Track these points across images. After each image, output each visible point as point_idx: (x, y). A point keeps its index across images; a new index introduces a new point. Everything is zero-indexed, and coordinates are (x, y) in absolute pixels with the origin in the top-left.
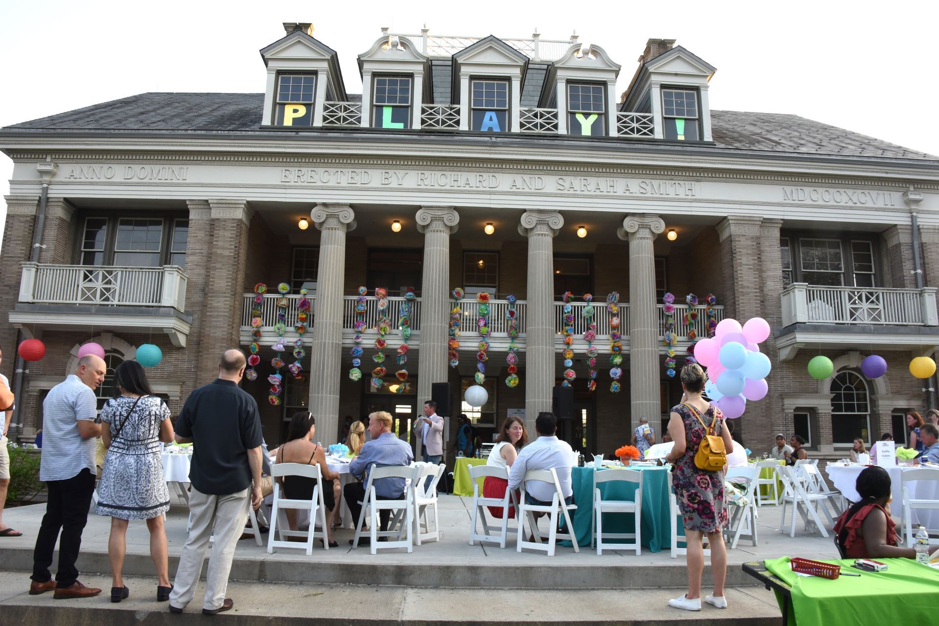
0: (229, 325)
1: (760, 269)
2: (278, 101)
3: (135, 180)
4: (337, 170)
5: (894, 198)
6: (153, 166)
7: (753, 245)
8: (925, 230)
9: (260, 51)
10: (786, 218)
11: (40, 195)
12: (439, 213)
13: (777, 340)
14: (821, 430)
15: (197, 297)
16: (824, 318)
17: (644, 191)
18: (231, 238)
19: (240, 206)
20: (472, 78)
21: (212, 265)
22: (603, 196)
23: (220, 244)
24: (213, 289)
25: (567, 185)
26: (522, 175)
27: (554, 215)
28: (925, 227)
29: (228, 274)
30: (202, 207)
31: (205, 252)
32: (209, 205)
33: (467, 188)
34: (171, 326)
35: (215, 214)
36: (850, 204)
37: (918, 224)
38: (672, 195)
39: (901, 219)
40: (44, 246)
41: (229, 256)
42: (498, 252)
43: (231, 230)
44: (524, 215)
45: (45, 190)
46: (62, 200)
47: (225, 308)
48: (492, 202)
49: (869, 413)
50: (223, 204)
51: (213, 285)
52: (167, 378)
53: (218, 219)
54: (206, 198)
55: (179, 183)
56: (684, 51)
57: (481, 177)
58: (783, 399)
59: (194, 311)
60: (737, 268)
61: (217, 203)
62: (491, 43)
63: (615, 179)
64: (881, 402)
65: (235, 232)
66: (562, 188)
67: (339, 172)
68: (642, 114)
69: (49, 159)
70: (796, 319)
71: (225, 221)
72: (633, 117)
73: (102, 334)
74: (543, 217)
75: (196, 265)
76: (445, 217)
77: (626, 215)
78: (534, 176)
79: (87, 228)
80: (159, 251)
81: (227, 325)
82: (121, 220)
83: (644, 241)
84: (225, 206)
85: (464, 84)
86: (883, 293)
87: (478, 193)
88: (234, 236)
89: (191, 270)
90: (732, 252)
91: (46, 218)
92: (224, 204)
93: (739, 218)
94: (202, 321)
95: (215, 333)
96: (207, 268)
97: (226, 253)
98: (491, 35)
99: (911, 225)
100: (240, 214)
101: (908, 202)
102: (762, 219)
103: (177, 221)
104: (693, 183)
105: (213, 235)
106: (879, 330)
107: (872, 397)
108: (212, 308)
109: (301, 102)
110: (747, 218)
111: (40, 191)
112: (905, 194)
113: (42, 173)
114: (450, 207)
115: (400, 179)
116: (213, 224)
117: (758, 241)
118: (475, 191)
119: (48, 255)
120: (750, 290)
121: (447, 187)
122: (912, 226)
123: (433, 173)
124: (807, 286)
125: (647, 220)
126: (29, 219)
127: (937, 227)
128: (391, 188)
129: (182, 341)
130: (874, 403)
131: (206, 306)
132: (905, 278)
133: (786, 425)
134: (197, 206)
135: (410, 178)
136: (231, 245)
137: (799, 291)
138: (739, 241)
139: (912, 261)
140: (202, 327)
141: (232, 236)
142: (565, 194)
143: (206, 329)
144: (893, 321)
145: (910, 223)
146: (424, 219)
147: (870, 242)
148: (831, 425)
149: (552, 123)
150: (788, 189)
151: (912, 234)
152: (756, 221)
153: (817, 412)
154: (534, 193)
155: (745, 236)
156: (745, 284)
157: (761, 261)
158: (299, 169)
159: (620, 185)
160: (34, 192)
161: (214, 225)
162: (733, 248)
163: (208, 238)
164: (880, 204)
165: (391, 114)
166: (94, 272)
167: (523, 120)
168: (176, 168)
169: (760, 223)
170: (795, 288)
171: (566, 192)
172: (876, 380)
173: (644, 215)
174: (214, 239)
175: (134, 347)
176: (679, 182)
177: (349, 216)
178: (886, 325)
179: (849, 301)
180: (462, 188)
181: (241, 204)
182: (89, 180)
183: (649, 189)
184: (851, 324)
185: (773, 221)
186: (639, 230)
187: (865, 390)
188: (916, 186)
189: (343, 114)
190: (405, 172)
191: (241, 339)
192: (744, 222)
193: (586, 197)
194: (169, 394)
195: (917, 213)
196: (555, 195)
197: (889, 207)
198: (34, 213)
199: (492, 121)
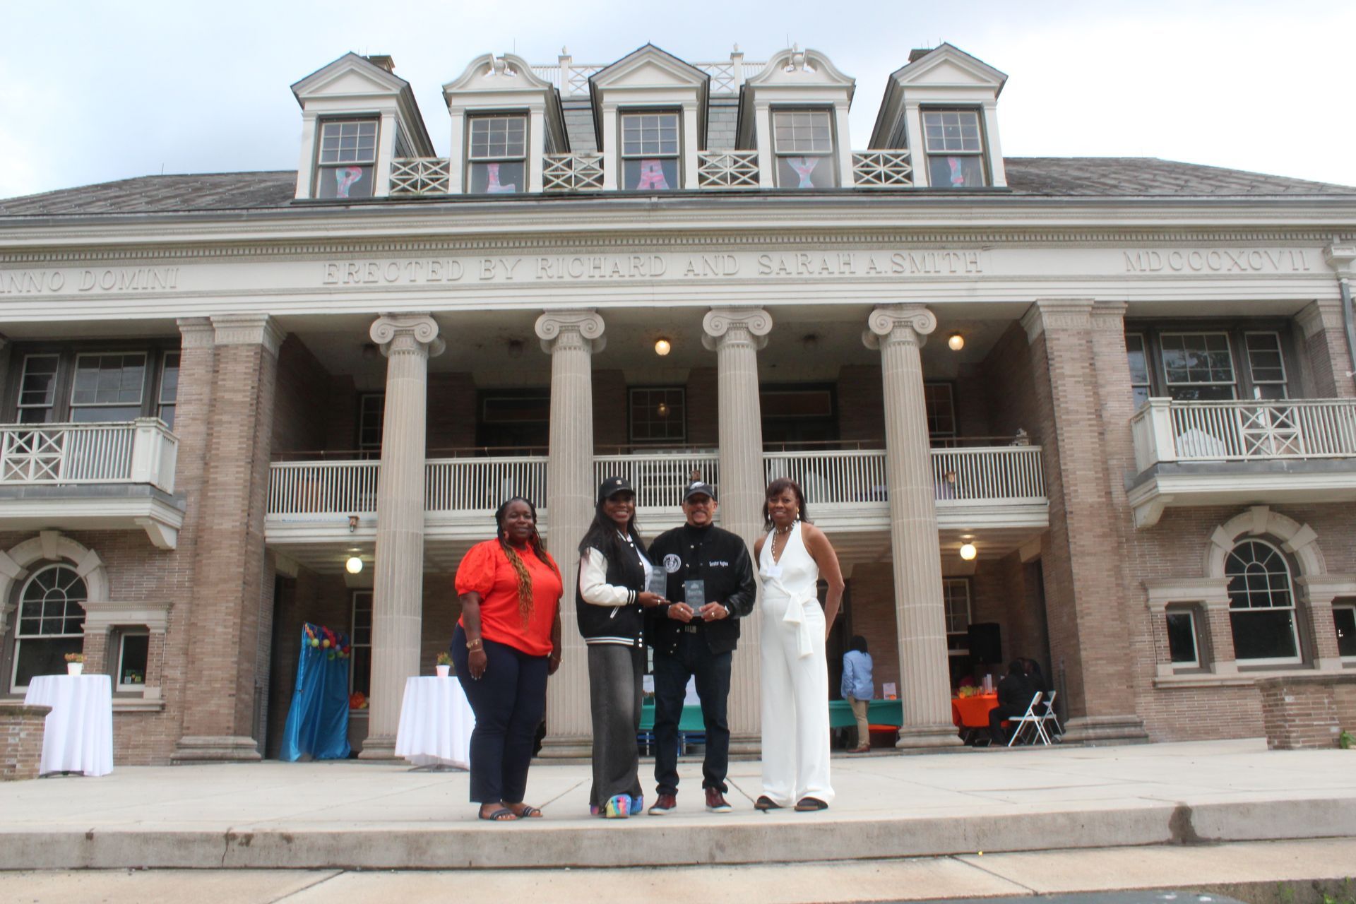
0: (243, 511)
1: (1093, 382)
2: (320, 162)
3: (97, 291)
4: (410, 260)
5: (1310, 259)
6: (124, 270)
7: (1080, 345)
9: (291, 87)
10: (1132, 299)
12: (573, 319)
13: (1129, 494)
14: (1214, 639)
15: (194, 469)
16: (1204, 452)
17: (899, 269)
18: (246, 373)
19: (260, 324)
20: (622, 111)
21: (216, 417)
22: (834, 279)
23: (229, 384)
24: (217, 455)
25: (775, 265)
26: (702, 254)
27: (756, 313)
29: (241, 431)
30: (202, 328)
31: (206, 398)
32: (211, 324)
33: (616, 278)
34: (146, 512)
35: (221, 337)
36: (1236, 271)
37: (1352, 296)
38: (945, 272)
39: (1324, 291)
41: (242, 402)
42: (684, 386)
43: (246, 362)
44: (708, 316)
47: (236, 484)
48: (656, 297)
49: (1293, 606)
50: (232, 321)
51: (218, 449)
52: (146, 598)
53: (226, 346)
54: (206, 314)
55: (164, 293)
56: (954, 51)
57: (637, 260)
58: (1146, 589)
59: (188, 492)
60: (1056, 382)
61: (223, 321)
62: (650, 54)
63: (851, 253)
64: (1312, 588)
65: (252, 365)
66: (767, 270)
67: (414, 264)
68: (892, 151)
70: (1156, 456)
71: (237, 347)
72: (881, 156)
73: (41, 533)
74: (738, 317)
75: (194, 419)
76: (583, 326)
77: (873, 307)
78: (721, 254)
79: (27, 371)
80: (140, 403)
81: (239, 512)
82: (81, 359)
83: (903, 347)
84: (237, 324)
85: (609, 120)
86: (1299, 409)
87: (633, 284)
88: (251, 371)
89: (185, 426)
90: (1047, 357)
93: (1055, 303)
94: (201, 506)
95: (222, 524)
96: (209, 423)
97: (239, 397)
98: (649, 44)
99: (1340, 300)
100: (258, 336)
101: (1333, 263)
102: (1092, 303)
103: (168, 356)
104: (978, 252)
105: (218, 371)
106: (1298, 467)
107: (1296, 579)
108: (216, 484)
109: (356, 162)
110: (1067, 303)
112: (1326, 251)
114: (589, 310)
115: (509, 269)
116: (218, 353)
117: (1088, 337)
118: (628, 282)
120: (1079, 417)
121: (584, 278)
122: (1342, 300)
123: (561, 258)
124: (1170, 402)
125: (906, 315)
128: (495, 285)
129: (169, 539)
130: (1299, 589)
131: (207, 482)
132: (1337, 384)
133: (1153, 633)
134: (193, 328)
135: (526, 268)
136: (245, 385)
137: (1159, 410)
138: (1058, 339)
139: (1346, 357)
140: (201, 516)
141: (247, 371)
142: (772, 279)
143: (207, 518)
144: (1319, 451)
145: (1338, 296)
146: (549, 330)
147: (1276, 334)
148: (1229, 629)
149: (750, 172)
150: (1133, 253)
151: (1343, 313)
152: (1083, 306)
153: (1205, 609)
154: (723, 280)
155: (1066, 330)
156: (1072, 406)
157: (1094, 370)
158: (351, 262)
159: (861, 262)
161: (219, 355)
162: (1049, 351)
163: (210, 375)
164: (1285, 268)
165: (497, 174)
166: (26, 434)
167: (702, 170)
168: (160, 271)
169: (1090, 309)
170: (1151, 406)
171: (773, 276)
172: (1301, 552)
173: (899, 306)
174: (220, 377)
175: (92, 551)
176: (955, 251)
177: (430, 332)
178: (1308, 459)
179: (1243, 425)
180: (607, 279)
181: (260, 320)
182: (24, 294)
183: (907, 264)
184: (1249, 460)
185: (1111, 305)
186: (895, 330)
187: (1284, 570)
188: (1343, 237)
189: (421, 176)
190: (517, 258)
191: (267, 533)
192: (1064, 309)
193: (806, 282)
194: (149, 624)
195: (1348, 278)
196: (756, 282)
197: (1301, 272)
199: (654, 174)
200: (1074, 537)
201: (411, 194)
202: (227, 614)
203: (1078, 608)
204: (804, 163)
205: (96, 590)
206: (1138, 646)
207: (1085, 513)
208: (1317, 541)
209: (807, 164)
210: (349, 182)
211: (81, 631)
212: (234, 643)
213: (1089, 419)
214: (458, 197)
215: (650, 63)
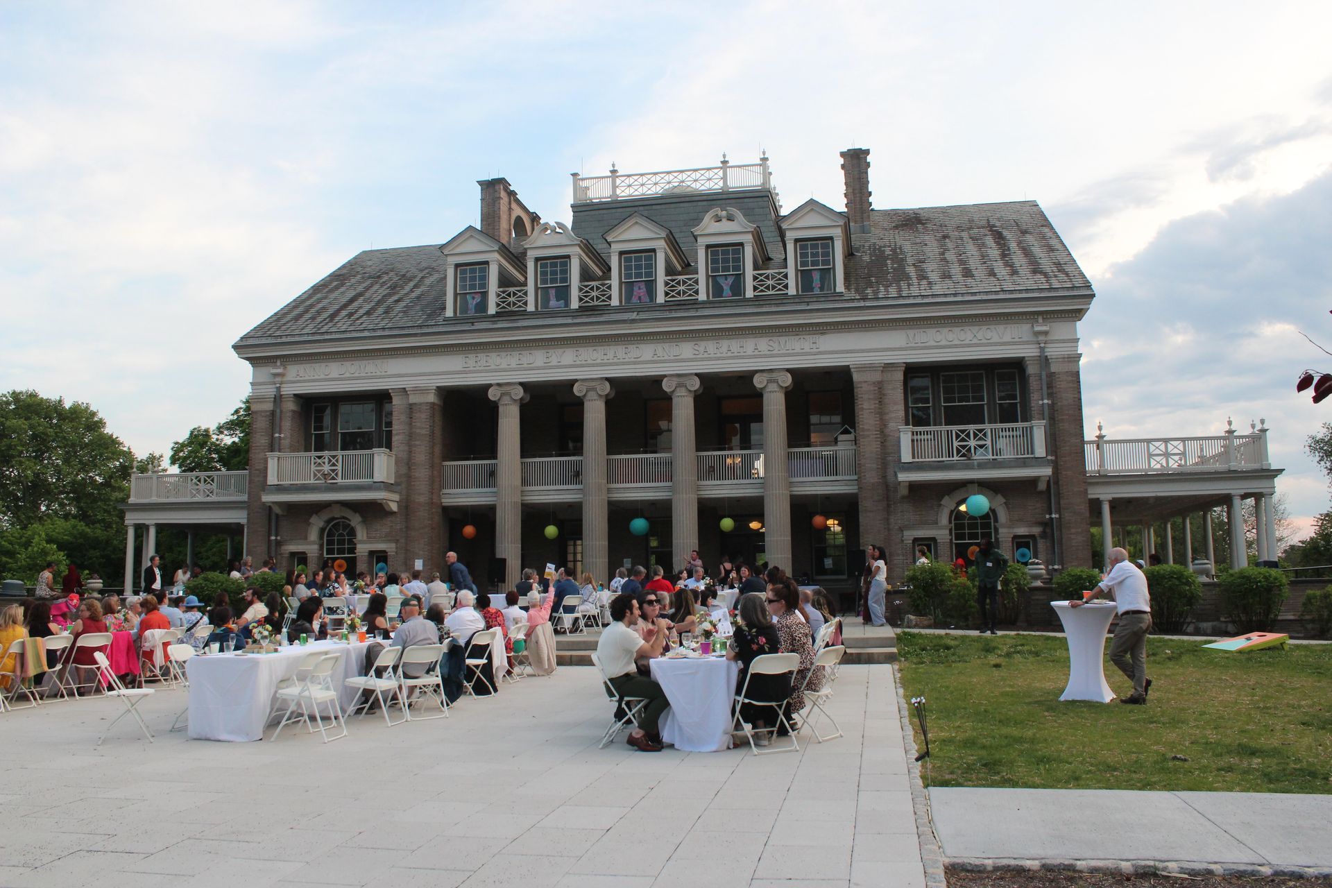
0: (429, 491)
1: (881, 413)
2: (458, 292)
3: (347, 375)
4: (507, 353)
5: (1021, 331)
6: (361, 362)
7: (875, 390)
8: (1053, 360)
9: (440, 247)
10: (908, 361)
11: (275, 393)
12: (593, 384)
15: (404, 470)
17: (771, 349)
18: (426, 419)
19: (432, 391)
20: (621, 254)
21: (413, 443)
22: (734, 357)
23: (418, 424)
24: (414, 462)
25: (702, 349)
26: (661, 344)
27: (691, 377)
28: (1053, 357)
29: (426, 449)
30: (401, 394)
31: (407, 432)
32: (407, 392)
33: (615, 360)
34: (383, 497)
35: (413, 399)
36: (975, 341)
37: (1046, 354)
38: (798, 350)
39: (1027, 351)
40: (282, 435)
41: (425, 434)
43: (427, 412)
44: (665, 380)
45: (279, 389)
46: (292, 396)
47: (425, 478)
48: (635, 371)
51: (415, 460)
52: (385, 537)
53: (415, 404)
54: (403, 387)
55: (381, 376)
56: (817, 203)
57: (626, 350)
58: (902, 531)
59: (401, 483)
61: (412, 390)
62: (636, 219)
63: (745, 340)
64: (1001, 530)
65: (430, 414)
66: (697, 353)
67: (509, 355)
68: (777, 271)
69: (278, 363)
70: (901, 459)
71: (421, 404)
72: (769, 275)
73: (333, 505)
74: (681, 380)
75: (401, 442)
76: (598, 387)
77: (757, 372)
78: (672, 344)
80: (374, 430)
81: (427, 491)
83: (774, 394)
84: (420, 392)
85: (614, 260)
86: (991, 429)
87: (624, 364)
88: (429, 417)
89: (398, 447)
90: (855, 398)
91: (281, 412)
92: (417, 390)
93: (860, 366)
94: (408, 490)
95: (419, 499)
96: (409, 446)
97: (423, 432)
99: (1040, 357)
100: (432, 398)
101: (1037, 334)
102: (883, 365)
104: (817, 336)
105: (412, 418)
108: (415, 478)
110: (867, 366)
111: (275, 390)
112: (1033, 327)
113: (275, 375)
114: (602, 378)
115: (559, 357)
116: (411, 408)
118: (621, 363)
119: (286, 443)
121: (599, 361)
123: (586, 349)
124: (911, 428)
125: (774, 375)
126: (268, 413)
127: (1066, 356)
128: (552, 366)
129: (394, 507)
130: (996, 530)
131: (411, 477)
132: (1033, 411)
134: (397, 393)
135: (567, 356)
136: (426, 425)
137: (908, 432)
138: (861, 387)
139: (1040, 392)
140: (408, 495)
141: (427, 417)
142: (699, 358)
143: (412, 496)
145: (1038, 354)
146: (581, 390)
147: (1016, 371)
149: (693, 289)
150: (912, 332)
151: (1040, 364)
152: (877, 367)
153: (936, 542)
154: (673, 360)
155: (866, 382)
156: (866, 427)
157: (882, 405)
158: (476, 355)
159: (749, 345)
160: (270, 391)
162: (855, 394)
163: (408, 420)
164: (1007, 338)
166: (321, 457)
167: (666, 289)
168: (379, 362)
169: (882, 368)
171: (700, 356)
172: (996, 509)
173: (771, 371)
174: (414, 421)
175: (357, 515)
176: (804, 337)
177: (519, 393)
178: (993, 459)
179: (957, 439)
180: (611, 361)
181: (432, 389)
182: (311, 377)
183: (776, 345)
184: (957, 461)
185: (895, 365)
186: (769, 384)
187: (990, 519)
188: (1045, 317)
189: (512, 299)
190: (563, 350)
191: (443, 500)
192: (865, 369)
193: (718, 359)
194: (387, 550)
195: (1045, 343)
196: (691, 360)
197: (1017, 340)
198: (272, 409)
199: (639, 291)
200: (862, 502)
201: (507, 310)
202: (425, 545)
203: (861, 541)
205: (361, 534)
206: (895, 562)
207: (869, 488)
208: (1005, 503)
209: (729, 280)
210: (475, 302)
211: (355, 553)
212: (429, 559)
213: (876, 434)
214: (532, 314)
215: (637, 222)
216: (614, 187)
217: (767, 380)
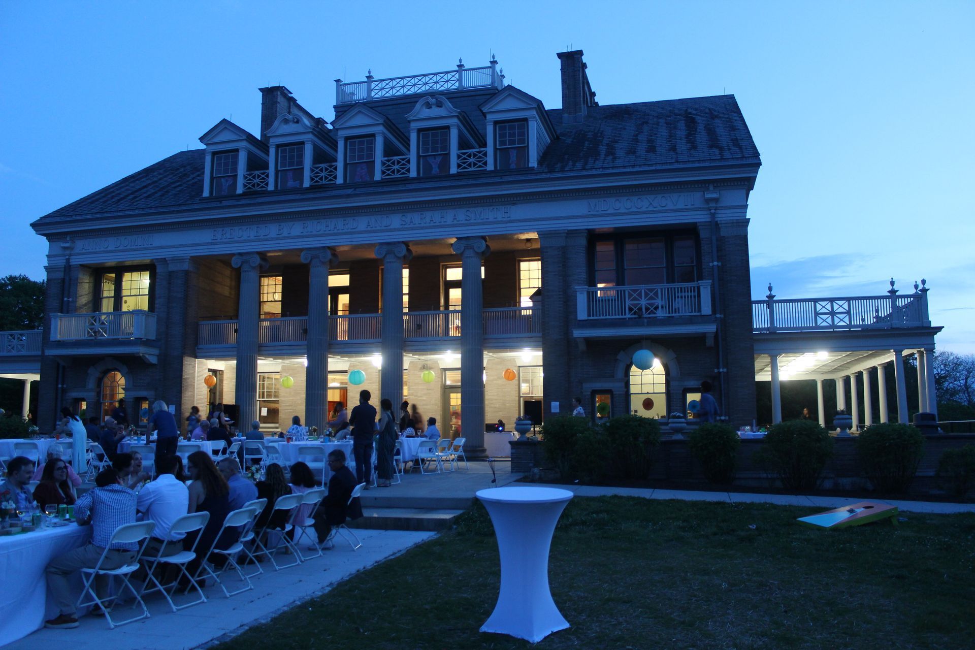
1: (564, 276)
2: (214, 175)
3: (122, 247)
4: (247, 227)
5: (695, 198)
6: (131, 237)
7: (559, 255)
8: (723, 225)
9: (202, 137)
10: (589, 228)
11: (65, 264)
12: (318, 252)
14: (615, 409)
15: (163, 328)
17: (468, 218)
18: (182, 284)
19: (186, 260)
20: (347, 139)
21: (170, 305)
23: (175, 289)
24: (171, 322)
26: (374, 216)
27: (400, 245)
28: (723, 222)
29: (180, 311)
30: (164, 263)
31: (167, 295)
32: (167, 261)
33: (336, 231)
34: (139, 351)
35: (172, 267)
36: (651, 209)
37: (717, 219)
38: (491, 219)
39: (699, 217)
40: (70, 299)
41: (181, 297)
43: (181, 279)
44: (377, 247)
45: (68, 260)
48: (353, 240)
51: (172, 319)
53: (173, 271)
54: (163, 257)
55: (148, 248)
56: (514, 89)
57: (345, 222)
58: (581, 383)
59: (161, 340)
60: (544, 275)
61: (171, 260)
62: (359, 107)
63: (445, 211)
64: (672, 384)
65: (184, 280)
66: (404, 223)
67: (249, 229)
68: (478, 150)
69: (68, 239)
71: (178, 272)
72: (471, 153)
74: (390, 248)
76: (321, 255)
78: (384, 216)
80: (147, 293)
81: (180, 347)
83: (469, 260)
85: (341, 144)
86: (662, 289)
87: (343, 234)
88: (184, 283)
89: (159, 309)
91: (70, 279)
92: (176, 260)
93: (546, 232)
94: (166, 343)
95: (174, 353)
96: (168, 307)
97: (179, 295)
99: (711, 222)
100: (187, 266)
101: (707, 201)
102: (566, 231)
104: (509, 207)
105: (171, 283)
108: (171, 335)
109: (229, 174)
110: (554, 232)
111: (65, 261)
112: (704, 193)
113: (65, 248)
114: (324, 248)
115: (289, 229)
117: (564, 250)
120: (553, 293)
121: (321, 232)
123: (312, 222)
124: (588, 288)
125: (471, 242)
126: (59, 281)
127: (735, 221)
128: (283, 237)
129: (153, 360)
130: (669, 383)
131: (168, 333)
134: (161, 263)
135: (296, 228)
136: (181, 289)
137: (580, 293)
139: (710, 255)
140: (166, 349)
141: (182, 282)
142: (406, 228)
145: (709, 220)
146: (306, 258)
149: (406, 168)
150: (592, 202)
151: (711, 229)
152: (561, 234)
154: (384, 229)
155: (551, 247)
156: (550, 288)
157: (566, 268)
158: (223, 228)
159: (449, 216)
160: (61, 262)
161: (171, 275)
164: (680, 205)
165: (291, 176)
166: (94, 316)
167: (383, 168)
168: (147, 236)
169: (565, 235)
170: (577, 291)
172: (668, 364)
173: (468, 238)
174: (172, 286)
175: (125, 366)
176: (497, 207)
177: (257, 261)
178: (662, 317)
179: (629, 298)
180: (331, 232)
181: (187, 259)
182: (94, 250)
183: (473, 216)
184: (629, 318)
185: (578, 232)
186: (466, 251)
188: (715, 185)
189: (257, 181)
190: (292, 224)
191: (198, 354)
192: (551, 235)
193: (422, 228)
195: (715, 210)
196: (399, 230)
197: (689, 206)
198: (63, 277)
199: (362, 171)
200: (545, 356)
201: (252, 190)
202: (177, 392)
204: (435, 159)
207: (552, 344)
208: (676, 358)
209: (437, 159)
210: (228, 185)
213: (560, 295)
214: (271, 192)
215: (360, 112)
216: (370, 90)
217: (465, 247)
